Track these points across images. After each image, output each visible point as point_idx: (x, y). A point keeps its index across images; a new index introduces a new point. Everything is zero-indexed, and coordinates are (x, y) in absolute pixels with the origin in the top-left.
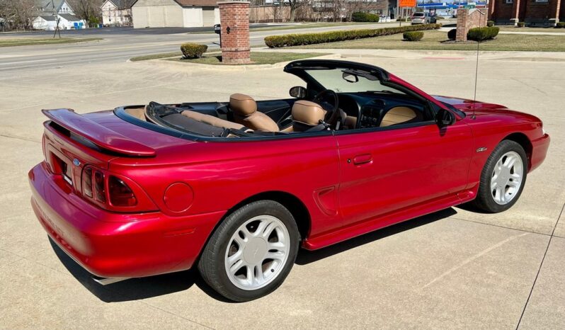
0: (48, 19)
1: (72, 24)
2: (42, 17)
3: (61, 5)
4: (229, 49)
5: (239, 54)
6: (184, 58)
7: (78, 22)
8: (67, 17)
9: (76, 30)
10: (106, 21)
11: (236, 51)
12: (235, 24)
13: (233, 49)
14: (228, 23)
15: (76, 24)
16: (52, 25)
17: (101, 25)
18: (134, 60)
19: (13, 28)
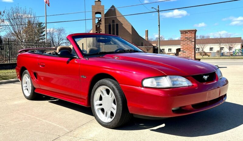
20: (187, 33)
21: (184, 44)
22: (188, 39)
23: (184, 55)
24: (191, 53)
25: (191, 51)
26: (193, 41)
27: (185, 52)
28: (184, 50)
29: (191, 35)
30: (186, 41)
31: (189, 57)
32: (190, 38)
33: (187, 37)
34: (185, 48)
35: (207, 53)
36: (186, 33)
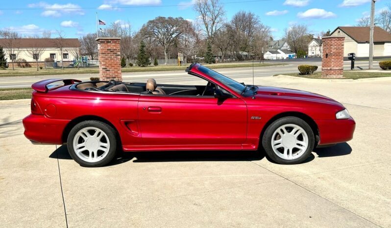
0: (272, 52)
1: (287, 56)
2: (270, 51)
3: (284, 44)
4: (326, 68)
5: (332, 71)
6: (300, 74)
7: (291, 55)
8: (285, 51)
9: (289, 59)
10: (310, 54)
11: (331, 70)
12: (331, 51)
13: (329, 68)
14: (327, 51)
15: (290, 56)
16: (274, 56)
17: (306, 57)
18: (274, 76)
19: (252, 58)
20: (110, 42)
21: (107, 59)
22: (112, 52)
23: (108, 74)
24: (116, 72)
25: (116, 68)
26: (118, 55)
27: (108, 70)
28: (108, 67)
29: (115, 46)
30: (109, 53)
31: (115, 78)
32: (115, 50)
33: (109, 48)
34: (109, 65)
35: (30, 63)
36: (108, 42)
